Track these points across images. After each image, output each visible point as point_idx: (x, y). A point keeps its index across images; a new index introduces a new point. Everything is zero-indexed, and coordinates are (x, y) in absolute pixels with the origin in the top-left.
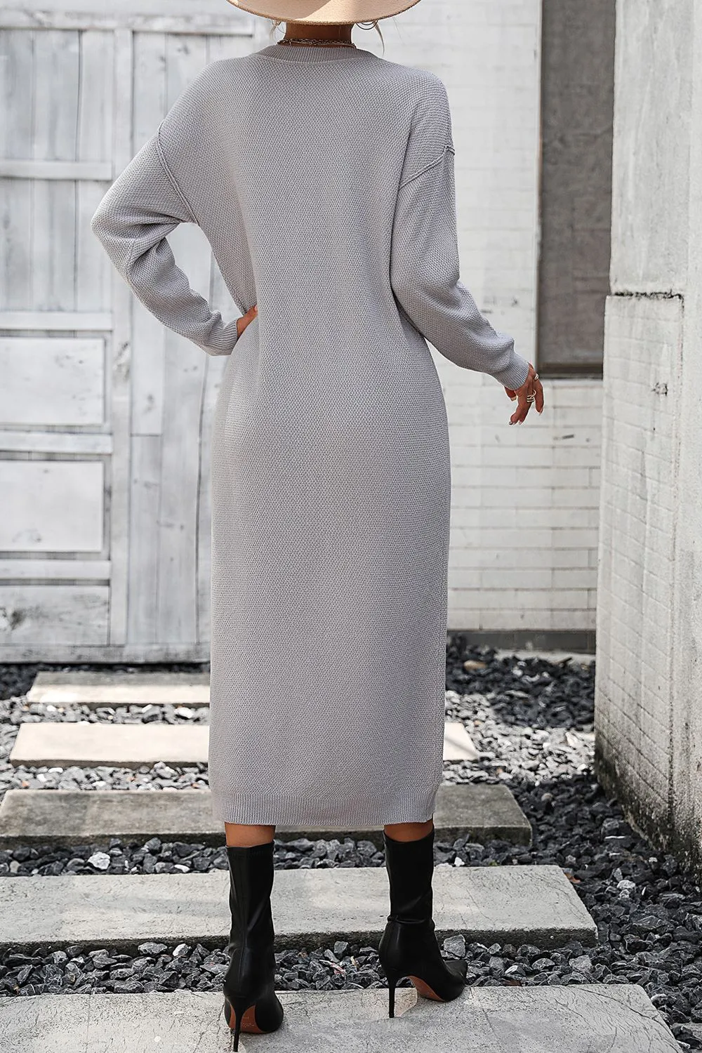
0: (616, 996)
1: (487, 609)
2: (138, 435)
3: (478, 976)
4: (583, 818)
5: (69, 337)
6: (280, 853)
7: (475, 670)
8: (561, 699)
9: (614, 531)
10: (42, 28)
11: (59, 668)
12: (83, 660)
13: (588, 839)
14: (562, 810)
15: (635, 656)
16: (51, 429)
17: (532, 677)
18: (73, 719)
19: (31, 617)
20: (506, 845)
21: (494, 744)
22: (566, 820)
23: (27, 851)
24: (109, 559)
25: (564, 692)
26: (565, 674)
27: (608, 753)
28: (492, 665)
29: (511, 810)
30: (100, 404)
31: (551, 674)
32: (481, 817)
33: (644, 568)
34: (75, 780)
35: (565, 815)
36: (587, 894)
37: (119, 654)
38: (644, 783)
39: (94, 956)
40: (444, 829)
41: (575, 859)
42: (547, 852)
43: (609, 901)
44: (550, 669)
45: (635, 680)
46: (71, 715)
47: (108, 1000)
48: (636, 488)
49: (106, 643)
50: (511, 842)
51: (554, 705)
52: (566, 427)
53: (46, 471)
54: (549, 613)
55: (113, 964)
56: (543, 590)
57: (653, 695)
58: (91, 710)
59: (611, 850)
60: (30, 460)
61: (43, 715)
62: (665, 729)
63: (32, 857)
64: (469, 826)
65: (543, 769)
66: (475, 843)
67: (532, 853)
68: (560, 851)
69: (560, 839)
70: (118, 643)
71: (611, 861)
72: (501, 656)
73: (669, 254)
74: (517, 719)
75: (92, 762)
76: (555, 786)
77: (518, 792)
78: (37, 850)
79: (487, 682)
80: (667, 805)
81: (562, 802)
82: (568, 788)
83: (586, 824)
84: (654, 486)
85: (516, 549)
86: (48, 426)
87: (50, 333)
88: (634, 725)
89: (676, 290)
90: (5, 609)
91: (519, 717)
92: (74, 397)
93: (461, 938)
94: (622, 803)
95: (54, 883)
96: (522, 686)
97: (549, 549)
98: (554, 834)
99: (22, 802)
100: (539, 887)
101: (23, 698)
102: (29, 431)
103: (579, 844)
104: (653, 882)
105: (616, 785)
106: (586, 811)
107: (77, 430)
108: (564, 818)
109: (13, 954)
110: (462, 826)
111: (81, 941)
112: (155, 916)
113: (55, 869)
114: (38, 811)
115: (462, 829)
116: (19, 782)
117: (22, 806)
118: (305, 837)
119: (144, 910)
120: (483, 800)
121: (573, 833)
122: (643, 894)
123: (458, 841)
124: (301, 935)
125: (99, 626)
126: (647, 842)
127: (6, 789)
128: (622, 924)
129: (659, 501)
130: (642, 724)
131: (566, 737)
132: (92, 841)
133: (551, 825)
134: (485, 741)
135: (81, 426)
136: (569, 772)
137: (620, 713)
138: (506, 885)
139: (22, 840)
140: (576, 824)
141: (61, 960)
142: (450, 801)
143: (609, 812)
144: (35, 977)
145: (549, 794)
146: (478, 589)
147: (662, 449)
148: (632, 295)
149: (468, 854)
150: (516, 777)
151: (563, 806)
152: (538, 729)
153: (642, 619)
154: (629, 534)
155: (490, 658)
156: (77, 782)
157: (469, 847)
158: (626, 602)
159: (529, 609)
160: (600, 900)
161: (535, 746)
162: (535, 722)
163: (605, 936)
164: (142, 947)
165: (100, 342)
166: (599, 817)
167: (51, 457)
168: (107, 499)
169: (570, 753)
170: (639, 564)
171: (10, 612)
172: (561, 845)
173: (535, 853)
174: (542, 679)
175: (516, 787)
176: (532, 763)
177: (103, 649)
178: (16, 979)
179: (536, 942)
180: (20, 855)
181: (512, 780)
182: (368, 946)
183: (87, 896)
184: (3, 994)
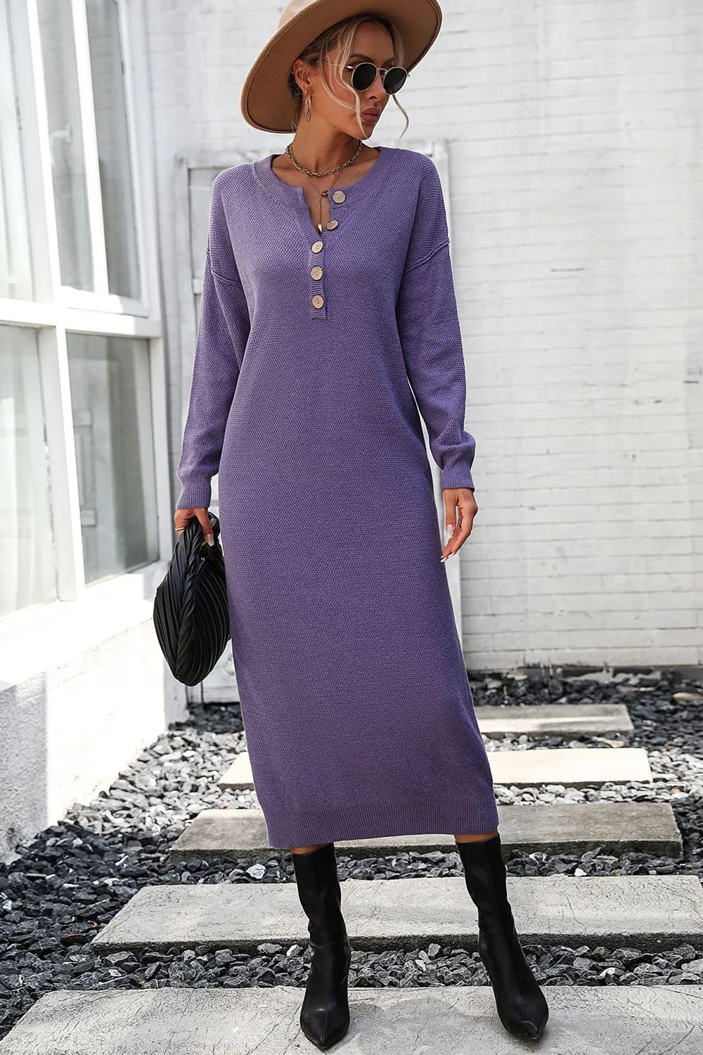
3: (550, 977)
6: (415, 864)
7: (687, 701)
20: (647, 857)
23: (200, 863)
29: (662, 825)
32: (621, 832)
50: (654, 854)
55: (232, 962)
63: (201, 868)
64: (601, 839)
66: (609, 855)
77: (690, 810)
78: (208, 862)
99: (212, 820)
100: (661, 895)
109: (150, 952)
110: (593, 840)
111: (209, 942)
112: (279, 919)
113: (217, 878)
115: (592, 842)
116: (220, 803)
117: (209, 823)
119: (272, 915)
123: (587, 853)
124: (400, 938)
127: (205, 809)
134: (671, 764)
139: (196, 853)
142: (589, 818)
150: (693, 796)
157: (598, 859)
164: (260, 948)
173: (680, 866)
179: (640, 947)
180: (192, 866)
181: (687, 799)
182: (460, 948)
183: (229, 902)
184: (123, 987)
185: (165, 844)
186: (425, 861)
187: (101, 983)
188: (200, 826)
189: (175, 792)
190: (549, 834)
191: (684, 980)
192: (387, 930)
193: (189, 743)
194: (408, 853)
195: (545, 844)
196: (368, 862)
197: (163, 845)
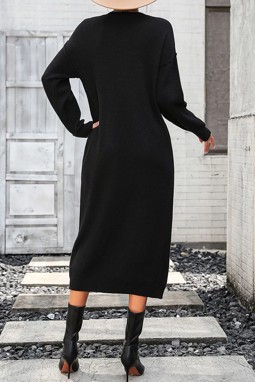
0: (234, 359)
1: (189, 235)
2: (66, 175)
3: (184, 353)
4: (223, 302)
5: (43, 142)
6: (115, 314)
7: (185, 255)
8: (215, 264)
9: (232, 201)
10: (33, 37)
11: (40, 256)
12: (49, 253)
13: (224, 308)
14: (215, 299)
15: (240, 244)
16: (37, 173)
17: (205, 258)
18: (44, 271)
19: (30, 238)
20: (195, 311)
21: (191, 279)
22: (217, 303)
23: (25, 313)
24: (57, 217)
25: (216, 262)
26: (216, 257)
27: (231, 280)
28: (191, 254)
29: (197, 299)
30: (53, 164)
31: (212, 257)
32: (186, 301)
33: (243, 212)
34: (44, 291)
35: (216, 301)
36: (224, 327)
37: (61, 250)
38: (244, 289)
39: (46, 347)
40: (173, 305)
41: (219, 315)
42: (210, 313)
43: (232, 329)
44: (211, 255)
45: (240, 252)
46: (43, 270)
47: (50, 361)
48: (239, 185)
49: (56, 247)
50: (197, 310)
51: (212, 267)
52: (215, 171)
53: (35, 187)
54: (211, 236)
55: (53, 350)
56: (209, 228)
57: (247, 257)
58: (51, 269)
59: (232, 312)
60: (30, 184)
61: (34, 271)
62: (251, 268)
63: (27, 315)
64: (182, 304)
65: (208, 286)
66: (184, 310)
67: (204, 313)
68: (214, 313)
69: (214, 309)
70: (61, 246)
71: (232, 316)
72: (194, 251)
73: (250, 101)
74: (199, 271)
75: (50, 285)
76: (213, 292)
77: (200, 294)
78: (28, 313)
79: (189, 259)
80: (252, 296)
81: (215, 297)
82: (217, 292)
83: (224, 304)
84: (246, 183)
85: (199, 214)
86: (36, 172)
87: (37, 140)
88: (240, 269)
89: (252, 113)
90: (21, 235)
91: (200, 270)
92: (45, 162)
93: (178, 341)
94: (237, 297)
95: (33, 323)
96: (201, 260)
97: (210, 214)
98: (212, 307)
99: (24, 297)
100: (206, 324)
101: (27, 265)
102: (30, 174)
103: (221, 310)
104: (247, 322)
105: (234, 291)
106: (224, 300)
107: (46, 173)
108: (216, 302)
109: (18, 346)
110: (179, 304)
111: (42, 342)
113: (35, 319)
114: (29, 300)
116: (24, 291)
117: (24, 299)
118: (124, 308)
120: (187, 296)
121: (219, 307)
122: (244, 326)
123: (178, 309)
124: (121, 340)
125: (54, 241)
126: (245, 310)
127: (19, 294)
128: (236, 336)
129: (248, 188)
130: (243, 268)
131: (217, 277)
132: (49, 310)
133: (211, 305)
134: (188, 278)
135: (47, 172)
136: (218, 287)
137: (235, 265)
138: (194, 323)
139: (23, 310)
140: (220, 304)
141: (34, 348)
142: (175, 296)
143: (232, 300)
144: (25, 354)
145: (210, 294)
146: (185, 228)
147: (248, 170)
148: (237, 118)
149: (181, 313)
150: (199, 289)
151: (215, 298)
152: (207, 274)
153: (242, 230)
154: (237, 201)
155: (190, 252)
156: (45, 291)
157: (182, 311)
158: (237, 225)
159: (204, 235)
160: (228, 328)
161: (206, 279)
162: (206, 272)
163: (230, 340)
165: (53, 143)
166: (228, 301)
167: (37, 182)
168: (56, 196)
169: (218, 281)
170: (241, 211)
171: (23, 236)
172: (215, 311)
173: (205, 313)
174: (208, 258)
175: (199, 292)
176: (204, 285)
177: (55, 249)
178: (18, 355)
179: (205, 342)
180: (22, 315)
181: (197, 290)
182: (144, 344)
183: (45, 327)
184: (13, 359)
185: (7, 307)
186: (120, 312)
187: (4, 358)
188: (21, 299)
189: (4, 287)
190: (165, 302)
191: (222, 354)
192: (114, 337)
193: (3, 269)
194: (112, 309)
195: (165, 306)
196: (95, 313)
197: (6, 307)
